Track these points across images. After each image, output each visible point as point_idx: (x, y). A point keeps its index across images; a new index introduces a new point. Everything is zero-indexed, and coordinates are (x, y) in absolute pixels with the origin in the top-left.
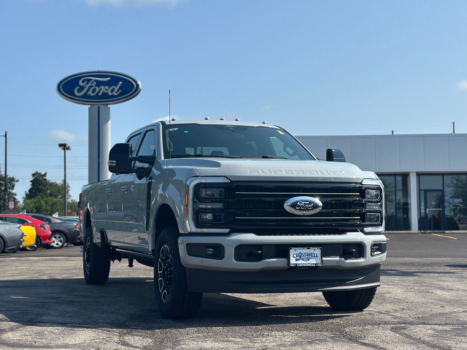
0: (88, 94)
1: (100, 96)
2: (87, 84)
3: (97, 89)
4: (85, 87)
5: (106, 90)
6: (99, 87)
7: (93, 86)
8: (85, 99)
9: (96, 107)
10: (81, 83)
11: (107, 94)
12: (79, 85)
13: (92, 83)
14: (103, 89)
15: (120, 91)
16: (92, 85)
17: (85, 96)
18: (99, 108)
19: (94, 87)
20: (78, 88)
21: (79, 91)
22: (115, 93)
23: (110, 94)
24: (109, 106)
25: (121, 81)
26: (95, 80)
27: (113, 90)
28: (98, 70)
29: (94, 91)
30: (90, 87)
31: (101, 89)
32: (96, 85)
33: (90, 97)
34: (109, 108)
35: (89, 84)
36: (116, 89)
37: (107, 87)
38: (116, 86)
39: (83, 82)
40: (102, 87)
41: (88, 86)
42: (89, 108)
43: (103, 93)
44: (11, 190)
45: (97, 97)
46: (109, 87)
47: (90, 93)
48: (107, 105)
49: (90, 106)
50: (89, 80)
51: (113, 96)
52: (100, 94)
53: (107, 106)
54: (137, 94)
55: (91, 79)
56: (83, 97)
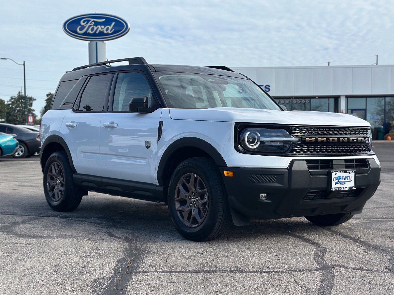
0: (88, 32)
1: (97, 34)
2: (87, 23)
3: (95, 28)
4: (86, 26)
5: (102, 29)
6: (96, 26)
7: (91, 26)
8: (86, 36)
9: (95, 43)
10: (82, 23)
11: (103, 32)
12: (80, 25)
13: (91, 23)
14: (100, 28)
15: (113, 30)
16: (91, 24)
17: (86, 34)
18: (97, 43)
19: (93, 27)
20: (80, 27)
21: (81, 29)
23: (105, 32)
24: (105, 42)
25: (114, 22)
26: (93, 21)
27: (107, 29)
28: (96, 13)
29: (92, 30)
30: (90, 26)
31: (98, 28)
32: (94, 25)
33: (89, 34)
34: (105, 43)
35: (89, 24)
36: (110, 28)
37: (103, 27)
38: (110, 26)
39: (84, 22)
40: (99, 26)
42: (89, 43)
43: (100, 31)
44: (30, 107)
45: (95, 34)
46: (105, 27)
47: (89, 31)
48: (103, 41)
49: (89, 42)
50: (88, 21)
51: (108, 34)
52: (97, 32)
53: (103, 42)
54: (127, 33)
55: (90, 20)
56: (84, 34)
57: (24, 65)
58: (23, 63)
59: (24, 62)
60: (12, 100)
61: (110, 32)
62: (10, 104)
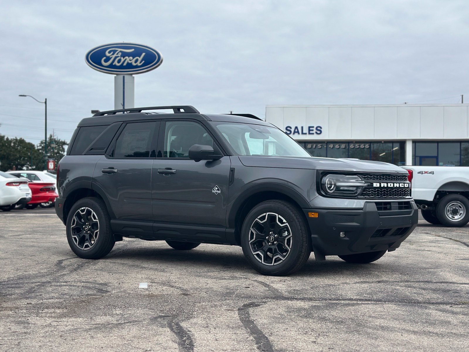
0: (114, 64)
1: (125, 66)
2: (113, 54)
3: (123, 60)
4: (111, 57)
5: (130, 60)
6: (124, 57)
7: (118, 57)
8: (112, 68)
9: (122, 76)
10: (107, 54)
11: (131, 64)
12: (105, 56)
13: (117, 54)
14: (128, 59)
15: (143, 62)
16: (117, 55)
17: (112, 66)
18: (124, 77)
19: (119, 58)
20: (105, 58)
21: (106, 61)
22: (138, 64)
23: (134, 64)
24: (133, 75)
25: (144, 52)
26: (121, 51)
27: (136, 61)
28: (123, 42)
29: (119, 62)
30: (116, 57)
31: (126, 59)
32: (121, 56)
33: (115, 67)
34: (134, 77)
35: (115, 55)
36: (140, 59)
37: (131, 58)
38: (140, 57)
39: (109, 52)
40: (127, 57)
41: (114, 56)
42: (115, 77)
43: (128, 63)
45: (122, 67)
46: (133, 58)
47: (116, 63)
48: (131, 74)
49: (115, 75)
50: (114, 52)
51: (137, 67)
52: (125, 64)
53: (132, 76)
54: (159, 65)
55: (117, 51)
56: (109, 66)
57: (46, 103)
58: (44, 101)
59: (46, 99)
60: (42, 145)
61: (139, 65)
62: (40, 149)
